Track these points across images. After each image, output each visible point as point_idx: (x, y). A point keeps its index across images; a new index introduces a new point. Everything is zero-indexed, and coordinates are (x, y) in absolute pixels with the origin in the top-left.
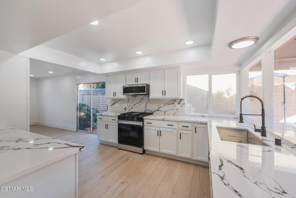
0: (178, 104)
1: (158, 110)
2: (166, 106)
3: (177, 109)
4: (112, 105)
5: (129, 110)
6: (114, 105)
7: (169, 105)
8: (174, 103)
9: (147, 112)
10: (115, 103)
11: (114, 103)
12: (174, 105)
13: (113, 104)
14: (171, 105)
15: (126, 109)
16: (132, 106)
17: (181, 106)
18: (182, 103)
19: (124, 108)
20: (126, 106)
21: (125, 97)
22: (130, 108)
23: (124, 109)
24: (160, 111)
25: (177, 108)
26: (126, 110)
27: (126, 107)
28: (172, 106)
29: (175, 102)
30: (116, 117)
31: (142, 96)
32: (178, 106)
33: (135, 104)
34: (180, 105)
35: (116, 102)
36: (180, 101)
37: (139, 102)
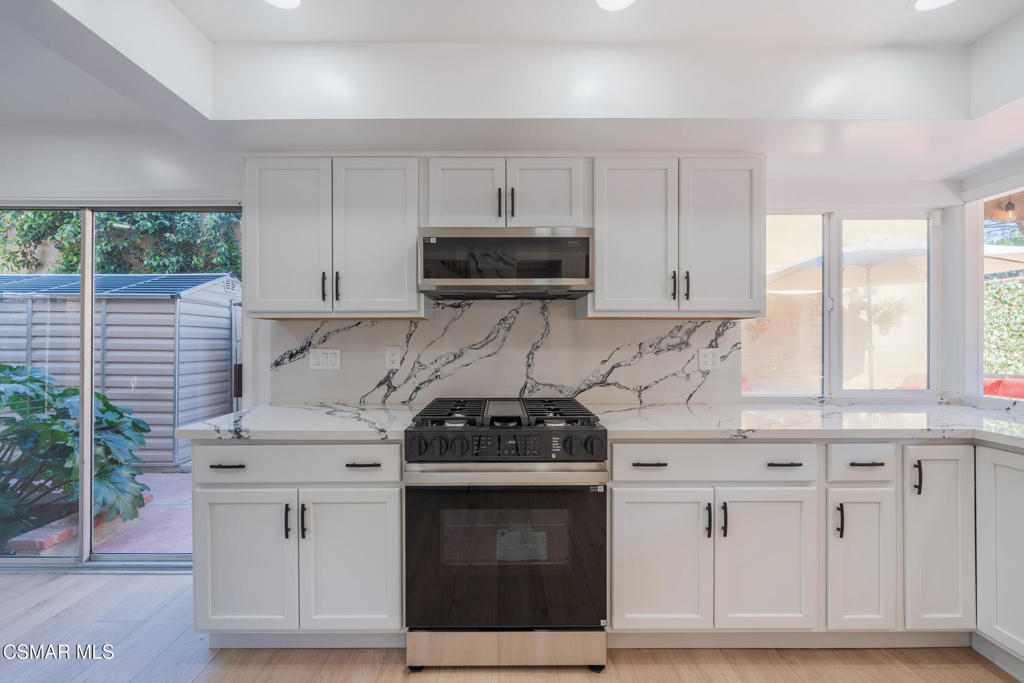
0: (711, 346)
1: (603, 383)
2: (649, 357)
3: (706, 373)
4: (277, 364)
5: (418, 389)
6: (298, 363)
7: (662, 355)
8: (687, 344)
9: (534, 396)
10: (303, 350)
11: (295, 346)
12: (687, 353)
13: (292, 356)
14: (674, 353)
15: (395, 382)
16: (436, 366)
17: (723, 357)
18: (725, 342)
19: (382, 378)
20: (396, 366)
21: (415, 308)
22: (423, 376)
23: (381, 384)
24: (615, 384)
25: (703, 368)
26: (392, 388)
27: (394, 372)
28: (674, 360)
29: (692, 338)
30: (385, 441)
31: (503, 308)
32: (709, 359)
33: (456, 351)
34: (719, 352)
35: (314, 342)
36: (719, 334)
37: (487, 341)
